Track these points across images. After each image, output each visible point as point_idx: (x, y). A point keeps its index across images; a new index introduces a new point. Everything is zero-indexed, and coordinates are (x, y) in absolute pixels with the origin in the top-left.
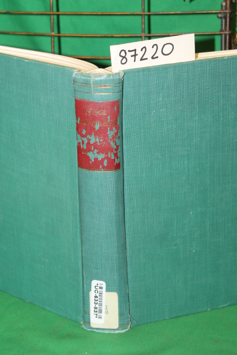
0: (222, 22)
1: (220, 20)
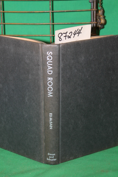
0: (91, 5)
1: (90, 4)
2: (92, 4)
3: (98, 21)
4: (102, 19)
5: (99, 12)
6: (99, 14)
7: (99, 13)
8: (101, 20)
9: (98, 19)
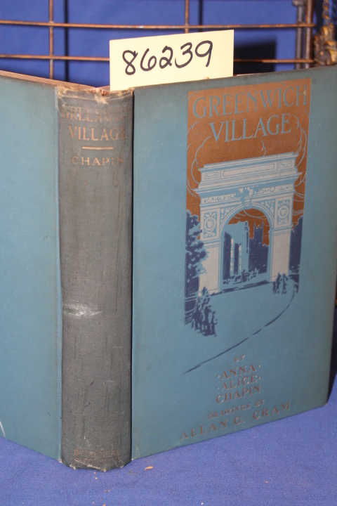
2: (301, 10)
3: (320, 56)
4: (333, 50)
5: (324, 32)
6: (324, 39)
7: (324, 34)
8: (330, 55)
9: (320, 52)
